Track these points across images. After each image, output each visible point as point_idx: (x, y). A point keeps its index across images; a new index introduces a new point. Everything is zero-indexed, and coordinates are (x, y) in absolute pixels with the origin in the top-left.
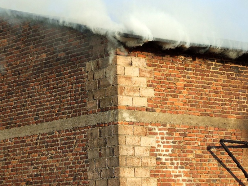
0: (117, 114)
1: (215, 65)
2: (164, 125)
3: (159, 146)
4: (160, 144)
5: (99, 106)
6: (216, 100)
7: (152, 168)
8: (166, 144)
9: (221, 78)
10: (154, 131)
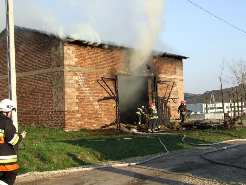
0: (64, 67)
1: (100, 50)
2: (81, 72)
3: (79, 79)
4: (80, 79)
5: (57, 65)
6: (100, 63)
7: (77, 88)
8: (82, 79)
9: (102, 55)
10: (77, 74)
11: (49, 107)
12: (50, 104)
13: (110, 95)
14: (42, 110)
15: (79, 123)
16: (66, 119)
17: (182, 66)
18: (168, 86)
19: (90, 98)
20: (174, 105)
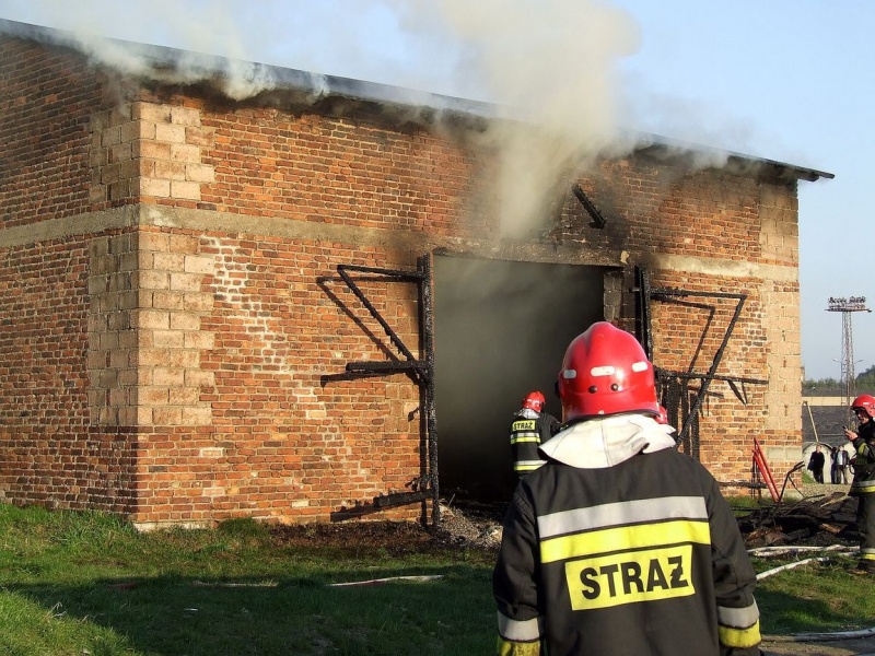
0: (137, 212)
1: (340, 128)
2: (233, 236)
3: (221, 273)
4: (223, 269)
6: (339, 192)
7: (206, 314)
8: (234, 271)
9: (351, 152)
10: (211, 246)
11: (69, 407)
12: (76, 391)
13: (389, 354)
14: (42, 421)
15: (215, 491)
16: (143, 468)
17: (795, 218)
18: (710, 318)
19: (276, 368)
20: (742, 414)
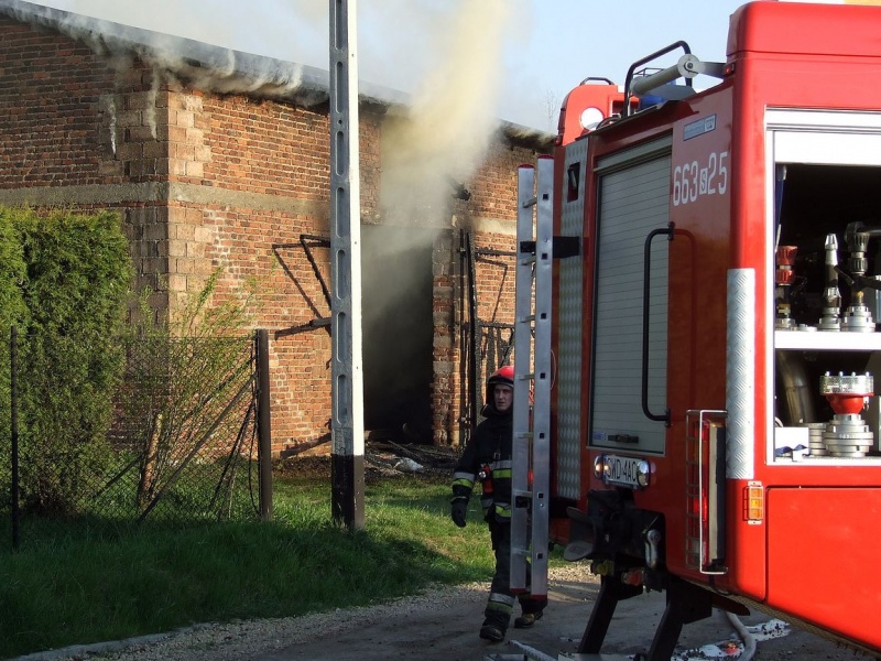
0: (166, 188)
1: (285, 111)
2: (223, 208)
5: (127, 172)
6: (284, 168)
7: (207, 278)
8: (224, 239)
10: (210, 218)
13: (318, 314)
18: (505, 274)
19: (249, 324)
